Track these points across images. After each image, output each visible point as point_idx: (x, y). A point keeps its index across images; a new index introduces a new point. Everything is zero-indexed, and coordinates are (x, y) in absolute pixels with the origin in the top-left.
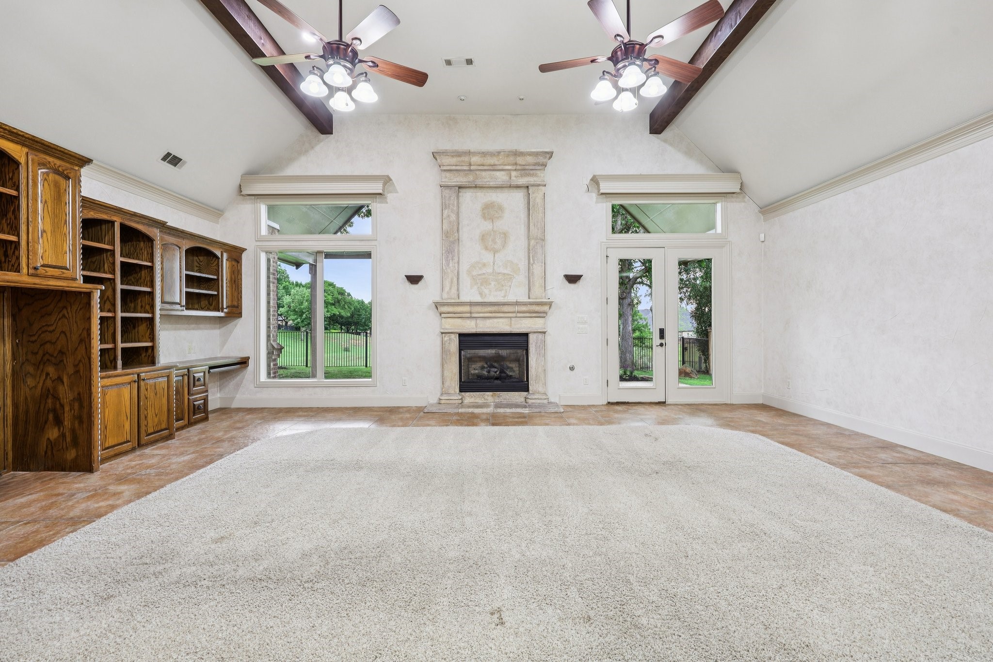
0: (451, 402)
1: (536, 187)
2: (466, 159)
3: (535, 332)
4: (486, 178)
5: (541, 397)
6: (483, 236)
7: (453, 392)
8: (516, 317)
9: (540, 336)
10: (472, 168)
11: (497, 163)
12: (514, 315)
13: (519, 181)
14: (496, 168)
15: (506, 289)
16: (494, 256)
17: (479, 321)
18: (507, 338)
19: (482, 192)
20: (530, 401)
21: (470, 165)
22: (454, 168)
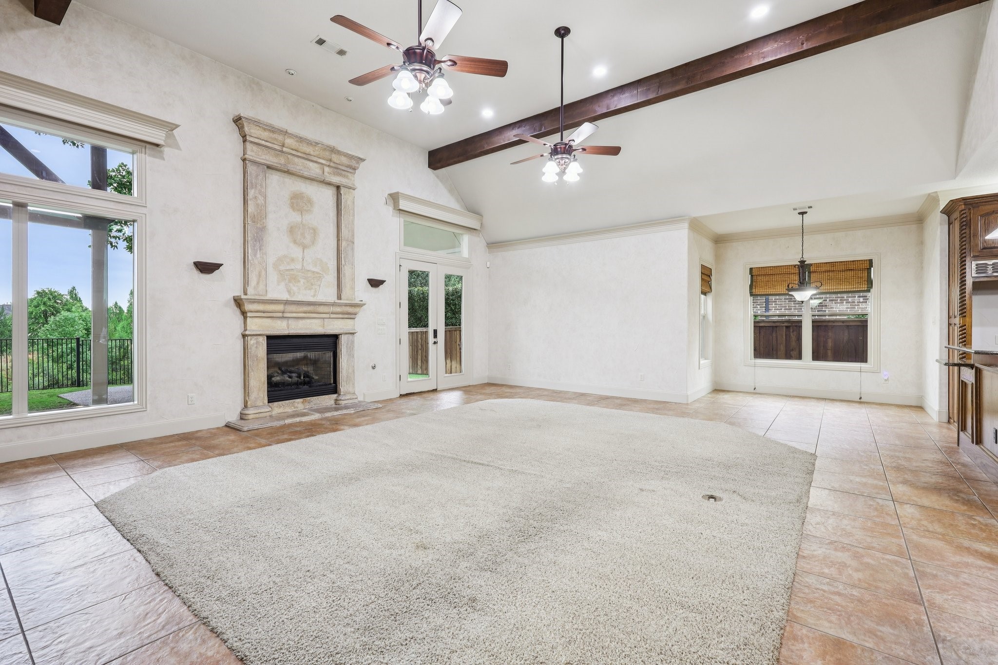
0: (261, 415)
1: (347, 189)
2: (280, 138)
3: (346, 334)
4: (298, 165)
5: (353, 397)
6: (291, 227)
7: (261, 404)
8: (330, 318)
9: (351, 336)
10: (285, 149)
11: (312, 153)
12: (328, 316)
13: (332, 178)
14: (310, 158)
15: (315, 289)
16: (303, 252)
17: (291, 321)
18: (316, 340)
19: (290, 179)
20: (343, 403)
21: (283, 146)
22: (263, 142)
